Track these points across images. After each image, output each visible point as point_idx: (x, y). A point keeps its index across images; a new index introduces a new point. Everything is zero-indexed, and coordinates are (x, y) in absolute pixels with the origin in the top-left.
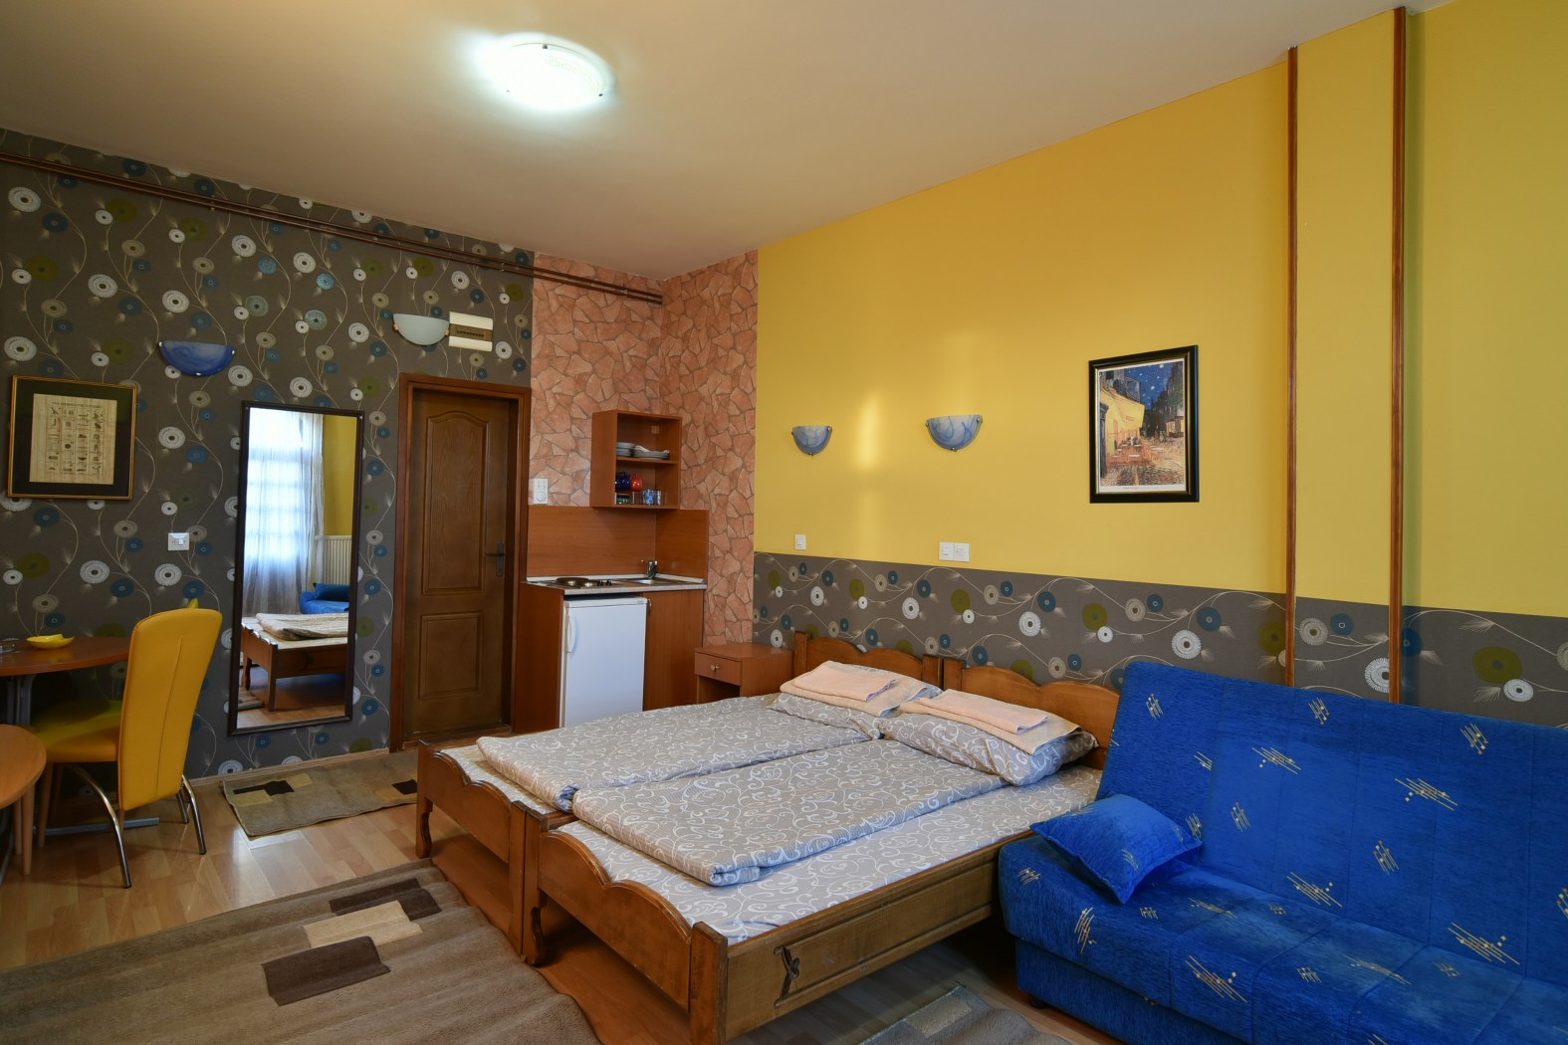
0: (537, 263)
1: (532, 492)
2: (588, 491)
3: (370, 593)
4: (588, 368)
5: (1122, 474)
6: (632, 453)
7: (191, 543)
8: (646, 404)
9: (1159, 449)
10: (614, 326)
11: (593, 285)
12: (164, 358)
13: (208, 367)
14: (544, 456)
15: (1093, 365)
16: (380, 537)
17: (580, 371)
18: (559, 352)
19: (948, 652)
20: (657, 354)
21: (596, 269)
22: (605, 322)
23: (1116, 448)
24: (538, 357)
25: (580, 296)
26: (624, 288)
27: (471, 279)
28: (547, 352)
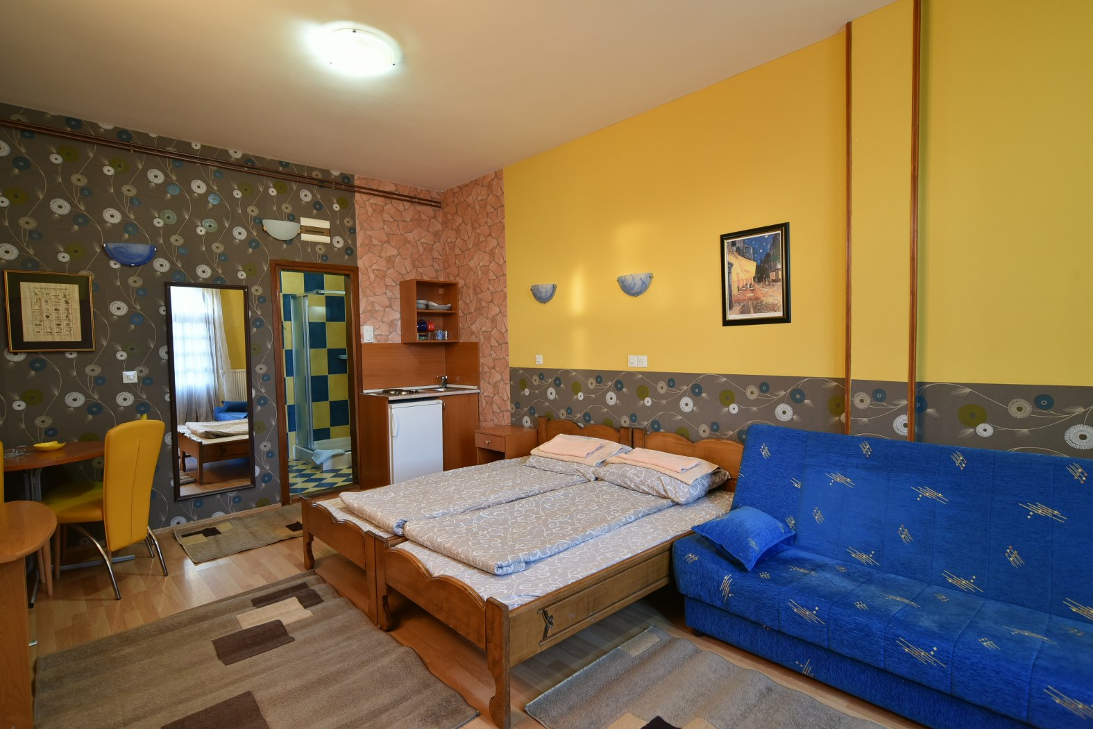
0: (357, 183)
1: (363, 335)
2: (400, 333)
3: (261, 405)
4: (395, 252)
5: (743, 307)
6: (427, 306)
7: (139, 378)
8: (434, 275)
9: (765, 290)
10: (410, 223)
11: (395, 196)
12: (108, 254)
13: (139, 260)
14: (370, 311)
15: (723, 238)
16: (265, 369)
17: (389, 254)
18: (375, 242)
19: (636, 425)
20: (439, 241)
21: (396, 185)
22: (404, 221)
23: (739, 290)
24: (361, 246)
25: (387, 204)
26: (415, 198)
27: (313, 195)
28: (367, 242)
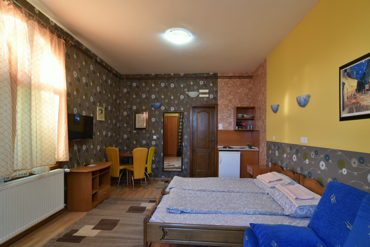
0: (219, 75)
1: (219, 127)
2: (233, 126)
3: (185, 148)
4: (232, 97)
5: (350, 109)
6: (243, 116)
7: (157, 138)
8: (248, 104)
9: (363, 97)
10: (239, 86)
11: (233, 77)
12: (152, 106)
13: (157, 107)
14: (222, 119)
15: (340, 69)
16: (187, 137)
17: (230, 98)
18: (225, 94)
19: (302, 173)
20: (251, 91)
21: (234, 73)
22: (236, 86)
23: (348, 99)
24: (219, 96)
25: (229, 81)
26: (241, 76)
27: (204, 82)
28: (222, 95)
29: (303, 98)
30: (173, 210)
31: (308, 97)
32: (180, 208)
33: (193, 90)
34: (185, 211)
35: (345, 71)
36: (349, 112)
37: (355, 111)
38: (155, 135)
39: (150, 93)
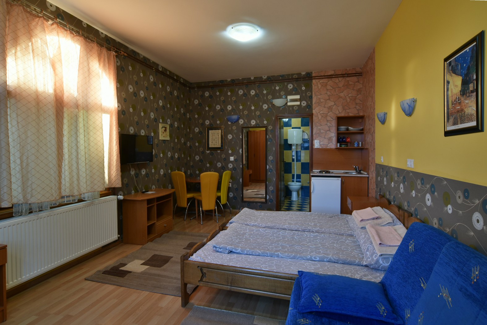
0: (313, 75)
1: (314, 145)
3: (270, 172)
4: (333, 103)
5: (454, 119)
6: (348, 129)
7: (234, 159)
8: (356, 112)
9: (467, 101)
10: (342, 88)
11: (334, 76)
12: (228, 120)
13: (235, 121)
14: (318, 133)
15: (446, 60)
16: (272, 158)
17: (330, 105)
18: (322, 100)
20: (361, 94)
21: (334, 71)
22: (339, 87)
23: (452, 105)
24: (315, 103)
25: (329, 81)
26: (345, 74)
27: (293, 85)
28: (318, 101)
29: (407, 103)
30: (220, 248)
31: (413, 101)
32: (229, 247)
33: (280, 97)
34: (234, 250)
35: (450, 63)
36: (454, 124)
37: (459, 123)
38: (232, 156)
39: (225, 103)
